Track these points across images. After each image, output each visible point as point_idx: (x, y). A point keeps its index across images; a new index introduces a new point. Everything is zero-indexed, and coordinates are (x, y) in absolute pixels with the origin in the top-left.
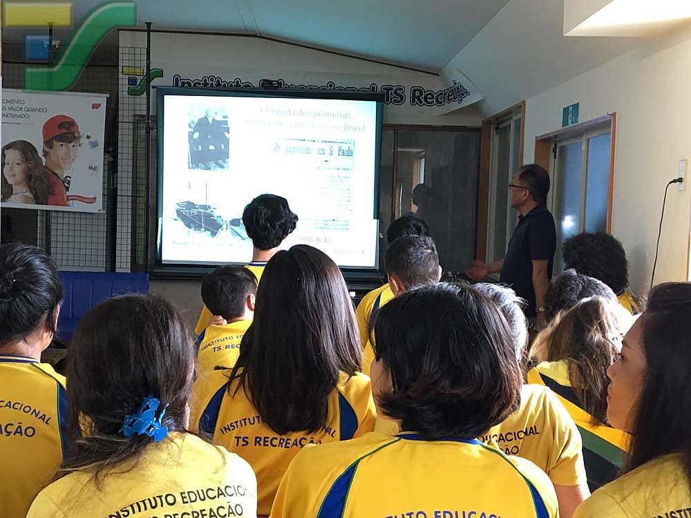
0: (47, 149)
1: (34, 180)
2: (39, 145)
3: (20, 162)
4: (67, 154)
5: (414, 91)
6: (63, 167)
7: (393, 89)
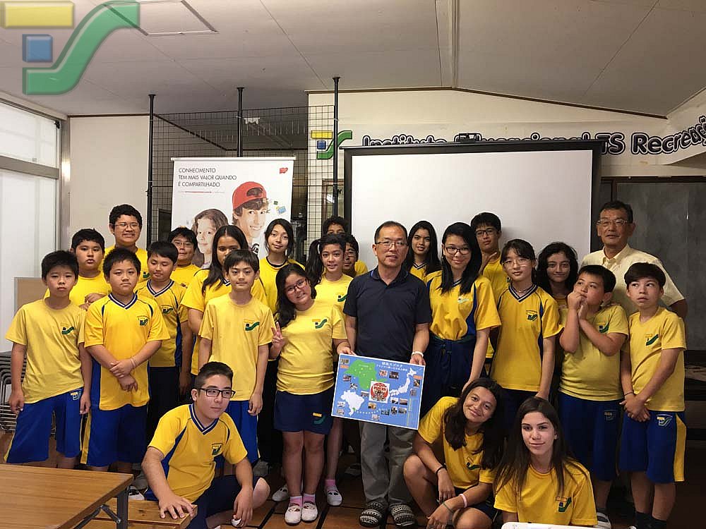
3: (211, 230)
6: (252, 234)
7: (609, 137)
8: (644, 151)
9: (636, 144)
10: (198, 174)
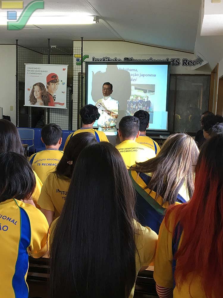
0: (48, 86)
1: (44, 97)
2: (45, 84)
3: (39, 91)
4: (55, 87)
5: (184, 60)
6: (53, 92)
7: (175, 60)
8: (186, 65)
9: (184, 63)
10: (34, 70)
